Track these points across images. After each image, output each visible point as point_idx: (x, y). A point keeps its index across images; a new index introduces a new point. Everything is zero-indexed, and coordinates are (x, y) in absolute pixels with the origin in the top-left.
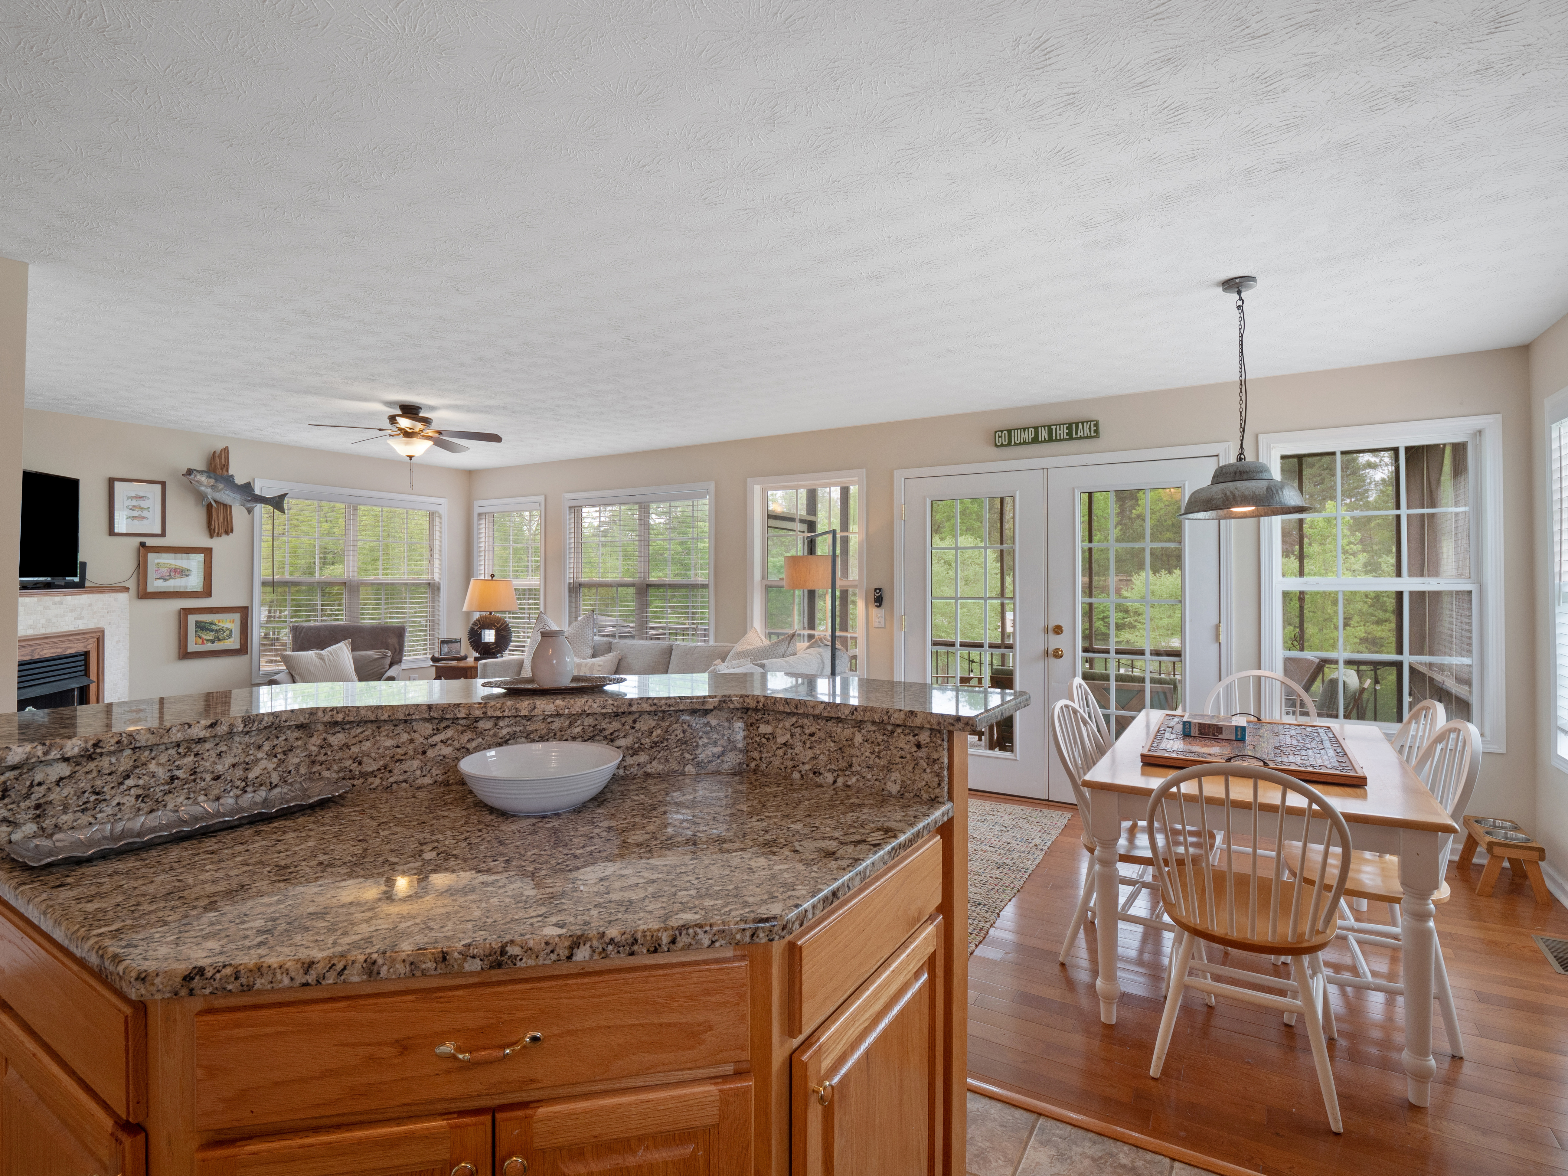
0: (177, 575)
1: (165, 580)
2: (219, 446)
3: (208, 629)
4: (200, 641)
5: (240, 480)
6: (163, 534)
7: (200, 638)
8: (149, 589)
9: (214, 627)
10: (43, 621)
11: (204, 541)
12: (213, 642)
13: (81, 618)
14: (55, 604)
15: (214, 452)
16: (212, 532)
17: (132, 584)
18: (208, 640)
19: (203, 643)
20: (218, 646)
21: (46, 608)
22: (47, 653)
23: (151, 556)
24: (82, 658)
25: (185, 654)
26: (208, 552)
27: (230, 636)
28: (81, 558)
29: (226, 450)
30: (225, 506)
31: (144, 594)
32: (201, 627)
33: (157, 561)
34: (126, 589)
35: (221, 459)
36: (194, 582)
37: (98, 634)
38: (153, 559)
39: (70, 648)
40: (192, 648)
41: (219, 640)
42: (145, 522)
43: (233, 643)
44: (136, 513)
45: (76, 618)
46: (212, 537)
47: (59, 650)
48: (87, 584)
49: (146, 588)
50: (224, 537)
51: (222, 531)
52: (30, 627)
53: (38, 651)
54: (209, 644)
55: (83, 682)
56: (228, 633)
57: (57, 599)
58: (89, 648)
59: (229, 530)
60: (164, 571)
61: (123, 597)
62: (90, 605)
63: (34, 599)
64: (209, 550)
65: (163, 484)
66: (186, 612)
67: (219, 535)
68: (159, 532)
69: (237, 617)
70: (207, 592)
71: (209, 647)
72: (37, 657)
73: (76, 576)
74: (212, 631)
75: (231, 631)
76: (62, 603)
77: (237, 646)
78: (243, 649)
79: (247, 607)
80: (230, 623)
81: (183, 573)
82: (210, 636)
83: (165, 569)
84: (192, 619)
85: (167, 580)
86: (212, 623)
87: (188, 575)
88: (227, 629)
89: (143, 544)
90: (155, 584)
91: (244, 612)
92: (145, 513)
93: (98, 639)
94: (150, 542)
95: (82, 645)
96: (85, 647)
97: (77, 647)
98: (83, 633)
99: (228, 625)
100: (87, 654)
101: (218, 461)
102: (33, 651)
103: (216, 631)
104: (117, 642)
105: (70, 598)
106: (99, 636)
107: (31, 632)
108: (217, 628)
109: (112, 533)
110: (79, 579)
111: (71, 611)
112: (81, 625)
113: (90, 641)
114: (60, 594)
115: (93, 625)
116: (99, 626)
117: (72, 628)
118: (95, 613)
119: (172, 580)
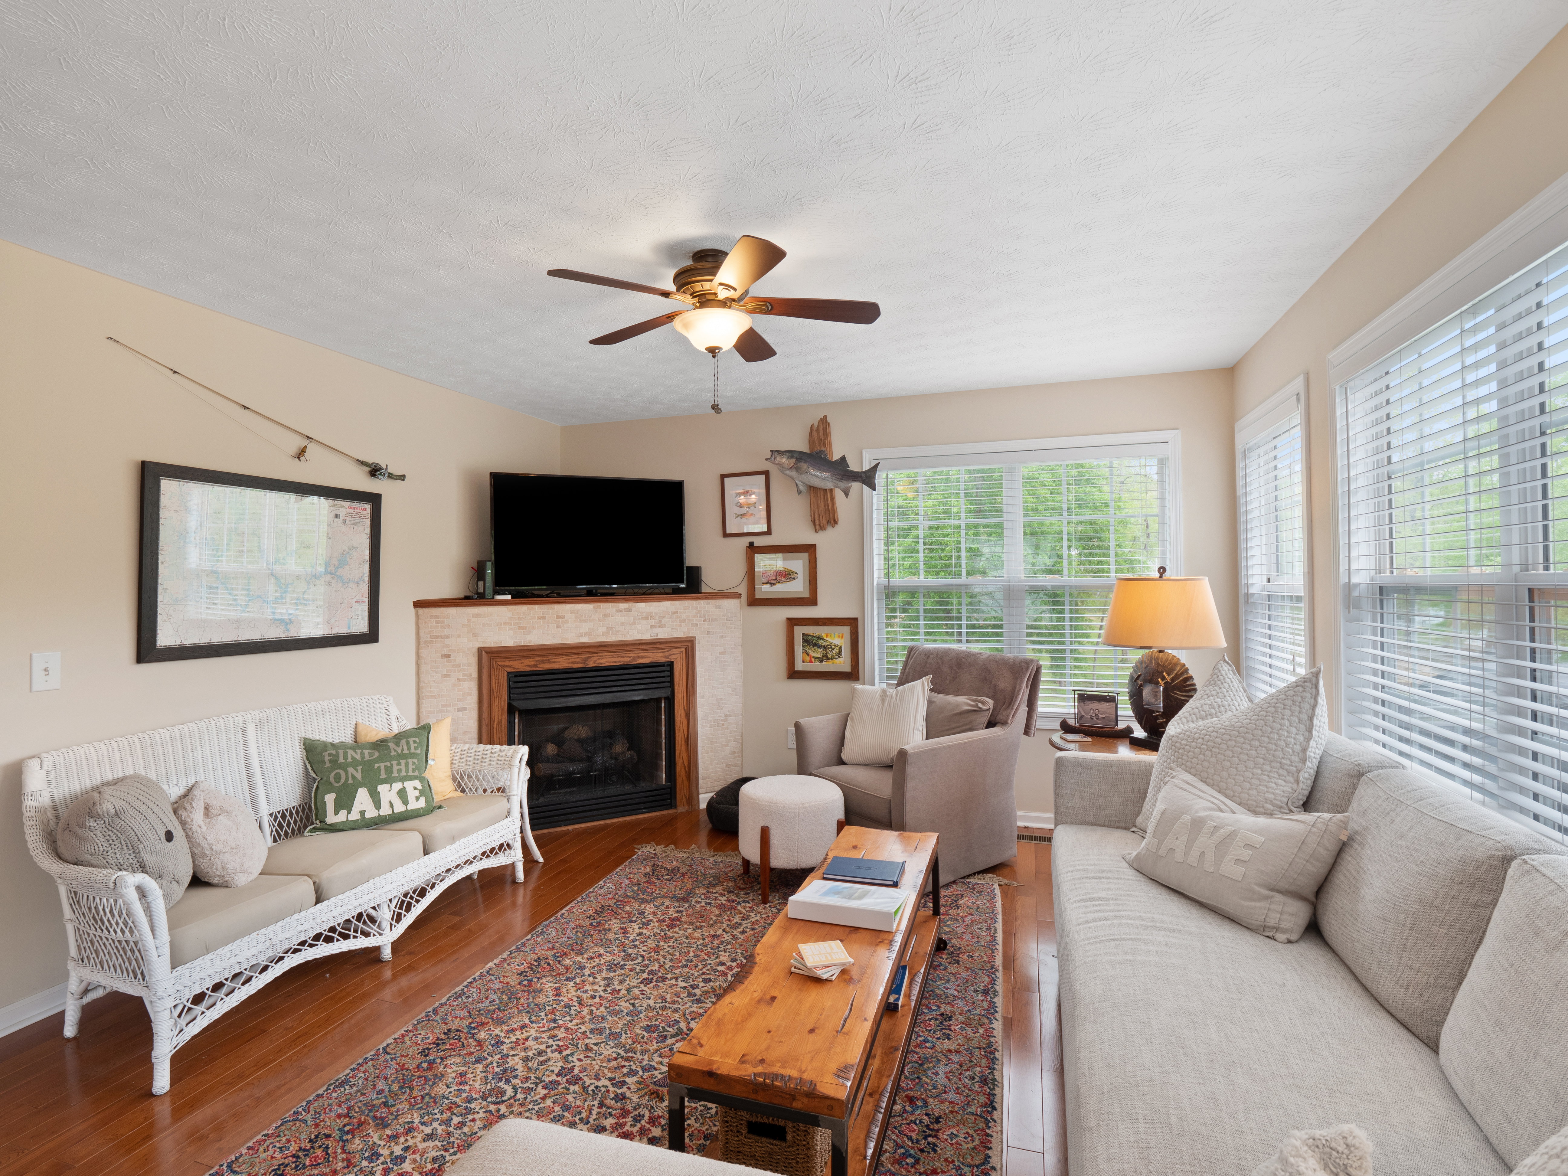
0: (783, 579)
1: (772, 584)
2: (814, 418)
3: (815, 645)
4: (808, 659)
6: (769, 532)
7: (808, 655)
8: (758, 596)
9: (821, 642)
10: (604, 629)
11: (806, 536)
12: (821, 660)
13: (660, 626)
14: (620, 611)
15: (812, 426)
16: (816, 525)
17: (743, 590)
18: (816, 658)
19: (811, 662)
20: (825, 666)
21: (607, 615)
23: (758, 557)
24: (663, 669)
25: (793, 674)
26: (810, 549)
27: (839, 654)
29: (823, 421)
31: (755, 602)
32: (808, 641)
33: (763, 563)
34: (739, 596)
35: (818, 433)
36: (797, 587)
37: (686, 644)
38: (761, 561)
39: (643, 657)
40: (799, 666)
41: (828, 659)
42: (753, 519)
43: (842, 664)
44: (744, 511)
45: (652, 627)
46: (816, 532)
48: (704, 589)
49: (754, 595)
50: (829, 530)
51: (827, 522)
52: (586, 634)
53: (594, 659)
54: (817, 663)
55: (663, 693)
56: (837, 650)
57: (623, 606)
58: (672, 658)
59: (833, 521)
60: (771, 574)
61: (731, 604)
62: (675, 613)
63: (590, 606)
64: (815, 546)
65: (769, 474)
66: (793, 622)
67: (823, 528)
68: (765, 529)
69: (846, 630)
70: (812, 601)
71: (818, 667)
72: (591, 664)
73: (682, 582)
74: (819, 647)
75: (840, 648)
76: (630, 610)
77: (846, 667)
78: (854, 674)
79: (856, 619)
80: (838, 638)
81: (788, 575)
82: (818, 653)
83: (771, 572)
84: (799, 631)
85: (774, 584)
86: (819, 638)
87: (794, 579)
88: (836, 646)
89: (751, 544)
90: (764, 590)
91: (853, 624)
92: (754, 510)
93: (687, 649)
94: (759, 541)
95: (662, 654)
96: (666, 657)
97: (659, 657)
98: (661, 643)
99: (837, 641)
100: (671, 664)
101: (816, 434)
102: (587, 659)
103: (825, 647)
104: (721, 653)
105: (642, 605)
106: (688, 646)
107: (585, 640)
108: (825, 643)
109: (725, 535)
110: (687, 585)
111: (646, 618)
112: (662, 634)
113: (674, 651)
114: (627, 601)
115: (678, 634)
116: (690, 635)
117: (646, 636)
118: (684, 621)
119: (777, 585)
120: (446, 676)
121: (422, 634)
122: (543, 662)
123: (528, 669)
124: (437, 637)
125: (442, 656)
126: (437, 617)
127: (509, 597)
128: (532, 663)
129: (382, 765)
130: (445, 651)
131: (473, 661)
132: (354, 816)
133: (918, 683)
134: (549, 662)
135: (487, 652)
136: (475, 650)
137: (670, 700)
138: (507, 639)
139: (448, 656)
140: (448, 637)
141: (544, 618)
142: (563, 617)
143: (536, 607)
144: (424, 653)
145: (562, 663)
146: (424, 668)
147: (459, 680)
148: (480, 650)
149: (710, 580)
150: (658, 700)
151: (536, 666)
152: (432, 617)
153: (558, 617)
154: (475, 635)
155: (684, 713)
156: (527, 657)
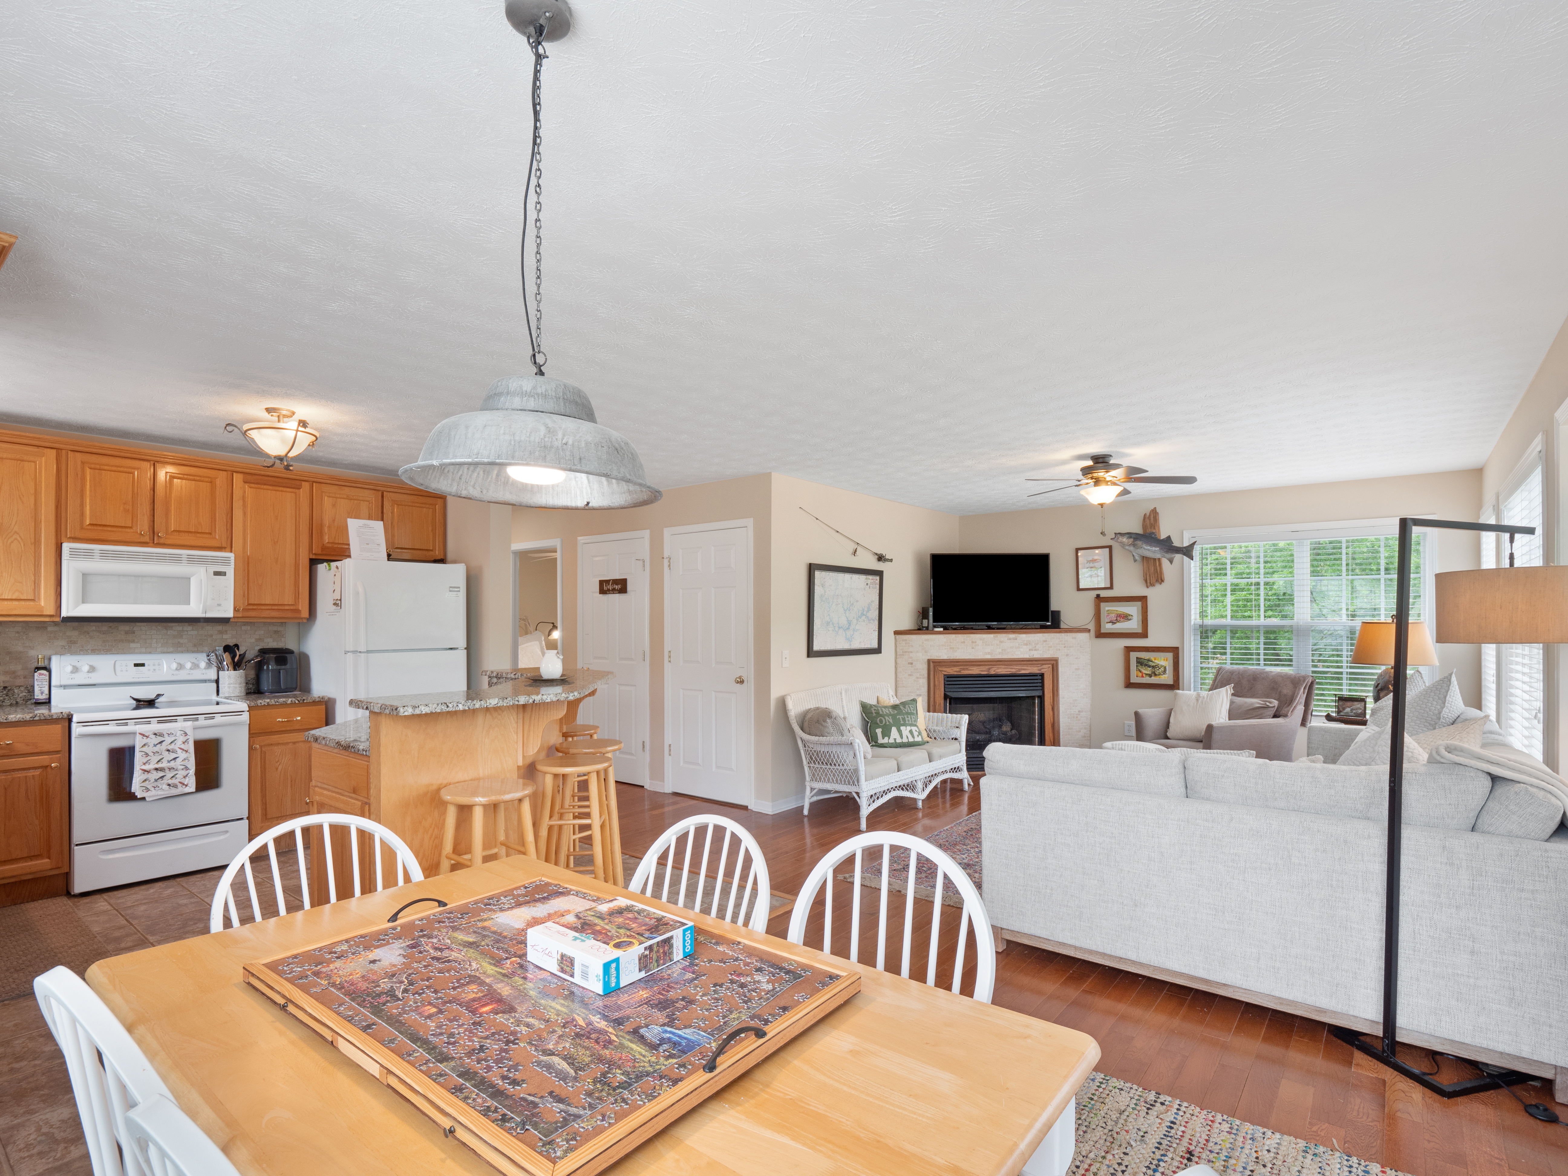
0: (1122, 620)
1: (1114, 623)
3: (1146, 665)
4: (1140, 674)
6: (1111, 588)
7: (1141, 672)
8: (1102, 631)
9: (1150, 663)
10: (1000, 650)
11: (1139, 590)
12: (1150, 676)
13: (1035, 650)
14: (1010, 639)
15: (1145, 515)
16: (1147, 582)
17: (1092, 627)
18: (1146, 674)
19: (1142, 677)
20: (1154, 680)
21: (1001, 642)
23: (1102, 605)
24: (1037, 677)
25: (1129, 685)
26: (1143, 599)
27: (1164, 672)
28: (1054, 609)
29: (1154, 511)
31: (1100, 635)
32: (1140, 662)
33: (1107, 609)
34: (1089, 631)
35: (1150, 520)
36: (1133, 625)
37: (1052, 662)
38: (1106, 607)
39: (1024, 669)
40: (1134, 679)
41: (1156, 675)
42: (1099, 579)
43: (1167, 678)
44: (1091, 573)
45: (1030, 650)
46: (1147, 587)
47: (1015, 670)
48: (1062, 626)
49: (1100, 630)
50: (1158, 587)
51: (1153, 580)
52: (989, 653)
53: (994, 669)
54: (1148, 678)
55: (1039, 693)
56: (1162, 669)
57: (1012, 636)
58: (1043, 671)
59: (1160, 580)
60: (1113, 617)
61: (1083, 636)
62: (1045, 641)
63: (992, 636)
64: (1146, 597)
65: (1110, 548)
66: (1129, 650)
67: (1152, 585)
68: (1108, 586)
69: (1170, 655)
70: (1144, 635)
71: (1148, 680)
72: (992, 672)
73: (1048, 621)
74: (1149, 666)
75: (1165, 668)
77: (1170, 682)
78: (1175, 685)
79: (1177, 648)
80: (1164, 661)
81: (1126, 617)
82: (1148, 671)
83: (1113, 615)
84: (1134, 656)
85: (1115, 623)
86: (1149, 660)
87: (1130, 620)
88: (1162, 666)
89: (1098, 596)
90: (1108, 627)
91: (1175, 652)
92: (1099, 572)
93: (1053, 665)
94: (1103, 594)
95: (1037, 668)
96: (1039, 670)
97: (1034, 670)
98: (1036, 661)
99: (1162, 663)
100: (1042, 675)
101: (1148, 521)
102: (990, 669)
103: (1153, 667)
104: (1076, 669)
105: (1024, 635)
106: (1054, 664)
107: (988, 657)
108: (1153, 664)
109: (1079, 589)
110: (1052, 623)
111: (1026, 644)
112: (1036, 655)
113: (1044, 666)
114: (1014, 633)
115: (1047, 655)
116: (1055, 656)
117: (1026, 656)
118: (1051, 647)
119: (1118, 624)
120: (910, 675)
121: (898, 650)
122: (963, 669)
123: (956, 673)
124: (906, 652)
125: (909, 663)
126: (906, 640)
127: (942, 629)
128: (958, 670)
129: (900, 717)
130: (910, 661)
131: (925, 666)
132: (891, 741)
133: (1223, 690)
134: (967, 669)
135: (933, 662)
136: (926, 661)
137: (1042, 698)
138: (943, 655)
139: (912, 664)
140: (912, 652)
141: (964, 642)
142: (975, 642)
143: (960, 635)
144: (899, 661)
145: (975, 671)
146: (899, 670)
147: (917, 678)
148: (929, 661)
149: (1066, 620)
150: (1033, 698)
151: (960, 671)
152: (903, 640)
153: (973, 642)
154: (926, 652)
155: (1051, 707)
156: (955, 666)
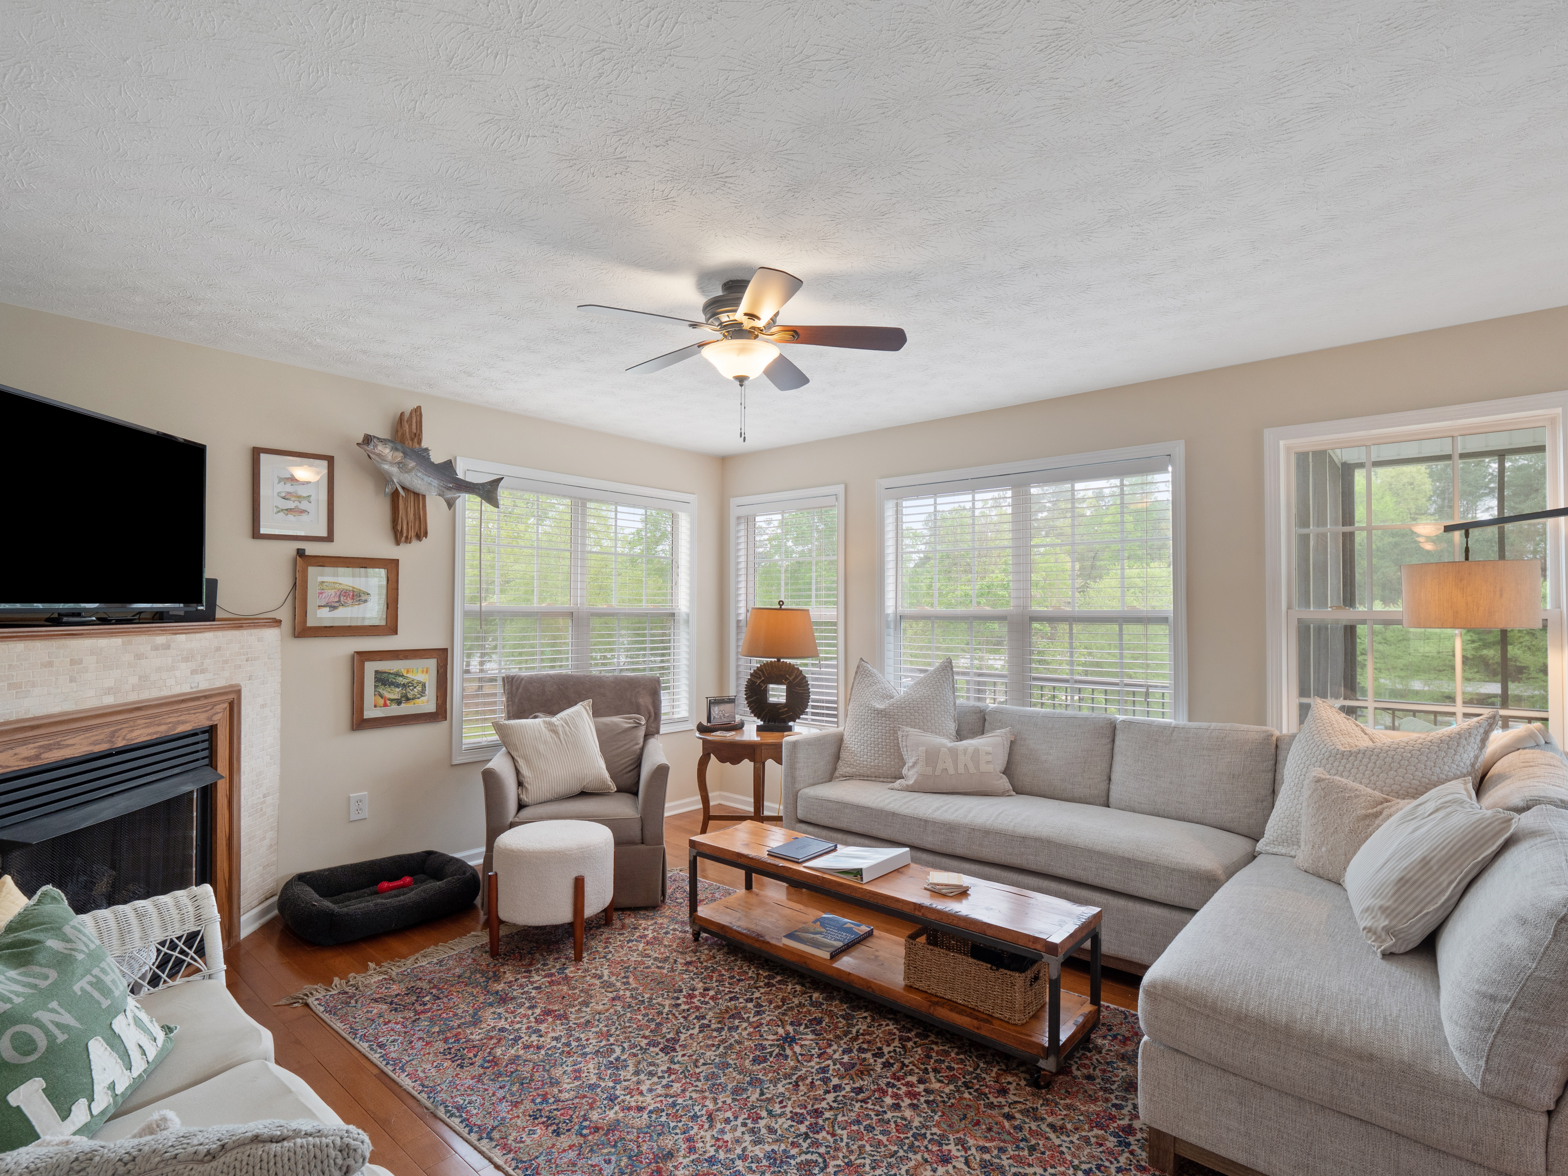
1: (333, 608)
2: (408, 406)
4: (381, 702)
5: (437, 457)
6: (329, 538)
7: (382, 696)
8: (310, 623)
9: (400, 680)
10: (134, 680)
11: (383, 548)
12: (399, 702)
13: (203, 671)
14: (156, 648)
15: (402, 414)
16: (398, 536)
17: (284, 614)
19: (385, 705)
21: (139, 657)
22: (141, 734)
23: (312, 571)
24: (206, 736)
25: (359, 723)
26: (392, 566)
27: (422, 693)
28: (209, 573)
29: (417, 412)
30: (417, 495)
31: (302, 631)
32: (382, 679)
33: (320, 579)
34: (277, 623)
35: (410, 425)
36: (369, 612)
37: (231, 697)
38: (316, 576)
39: (184, 722)
40: (369, 712)
41: (408, 699)
42: (304, 517)
43: (427, 704)
44: (291, 505)
45: (194, 672)
46: (398, 543)
47: (163, 728)
49: (305, 621)
50: (415, 543)
51: (412, 533)
52: (109, 691)
53: (124, 732)
54: (394, 706)
55: (205, 778)
56: (419, 688)
57: (161, 639)
58: (216, 719)
59: (421, 534)
60: (331, 595)
61: (271, 635)
62: (218, 649)
64: (396, 562)
65: (330, 460)
66: (363, 657)
67: (408, 540)
68: (324, 533)
69: (432, 664)
70: (391, 627)
71: (394, 710)
72: (120, 743)
73: (200, 602)
74: (398, 685)
75: (424, 686)
76: (167, 647)
77: (431, 707)
78: (440, 714)
79: (446, 650)
81: (357, 597)
84: (371, 668)
86: (397, 674)
87: (366, 601)
88: (419, 683)
89: (300, 553)
90: (319, 616)
91: (442, 656)
92: (304, 505)
93: (231, 704)
94: (312, 549)
95: (205, 715)
96: (209, 719)
97: (198, 720)
98: (202, 697)
99: (419, 677)
100: (213, 730)
101: (406, 427)
102: (112, 735)
103: (404, 685)
104: (262, 707)
106: (232, 700)
107: (109, 700)
109: (256, 534)
110: (206, 607)
111: (186, 659)
112: (202, 683)
113: (218, 709)
114: (164, 631)
115: (222, 681)
116: (233, 683)
117: (185, 688)
118: (226, 662)
119: (341, 609)
122: (49, 748)
123: (26, 765)
128: (32, 752)
133: (577, 708)
134: (59, 746)
137: (209, 793)
141: (50, 664)
142: (80, 662)
145: (76, 747)
150: (193, 794)
151: (37, 757)
153: (73, 662)
156: (25, 742)
